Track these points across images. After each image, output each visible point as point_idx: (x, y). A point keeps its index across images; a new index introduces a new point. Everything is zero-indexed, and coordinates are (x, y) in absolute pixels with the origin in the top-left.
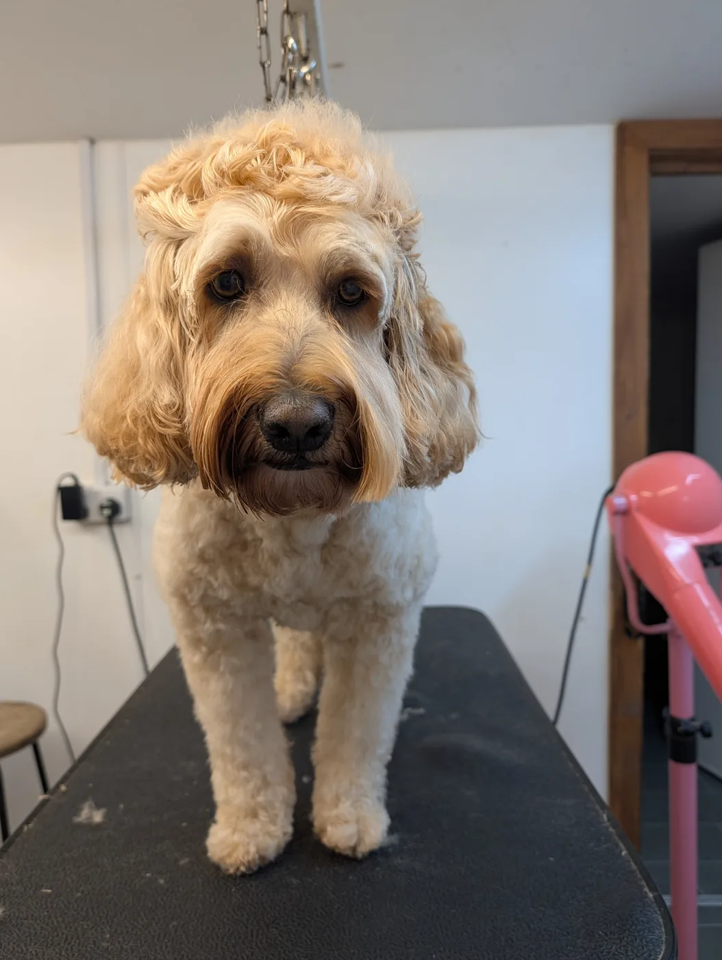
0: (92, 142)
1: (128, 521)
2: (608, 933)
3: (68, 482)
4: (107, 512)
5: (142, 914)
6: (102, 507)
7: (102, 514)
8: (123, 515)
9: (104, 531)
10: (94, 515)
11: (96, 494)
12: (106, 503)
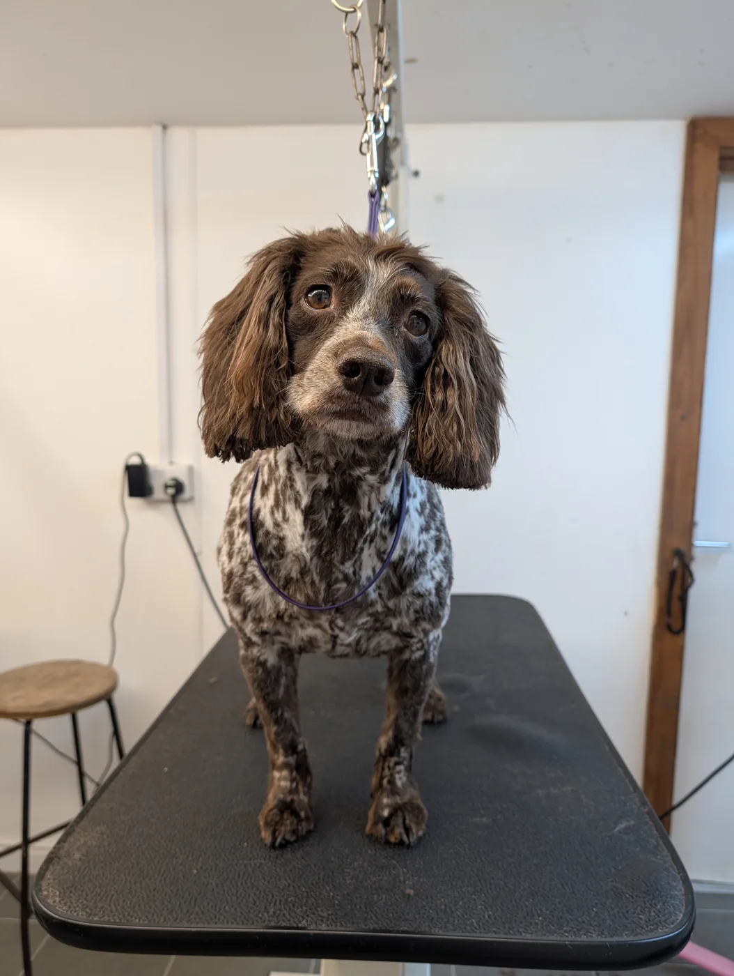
0: (165, 127)
1: (191, 500)
2: (634, 896)
3: (135, 461)
4: (171, 491)
5: (223, 855)
6: (167, 487)
7: (166, 493)
8: (187, 494)
9: (169, 508)
10: (158, 492)
11: (160, 473)
12: (171, 483)
